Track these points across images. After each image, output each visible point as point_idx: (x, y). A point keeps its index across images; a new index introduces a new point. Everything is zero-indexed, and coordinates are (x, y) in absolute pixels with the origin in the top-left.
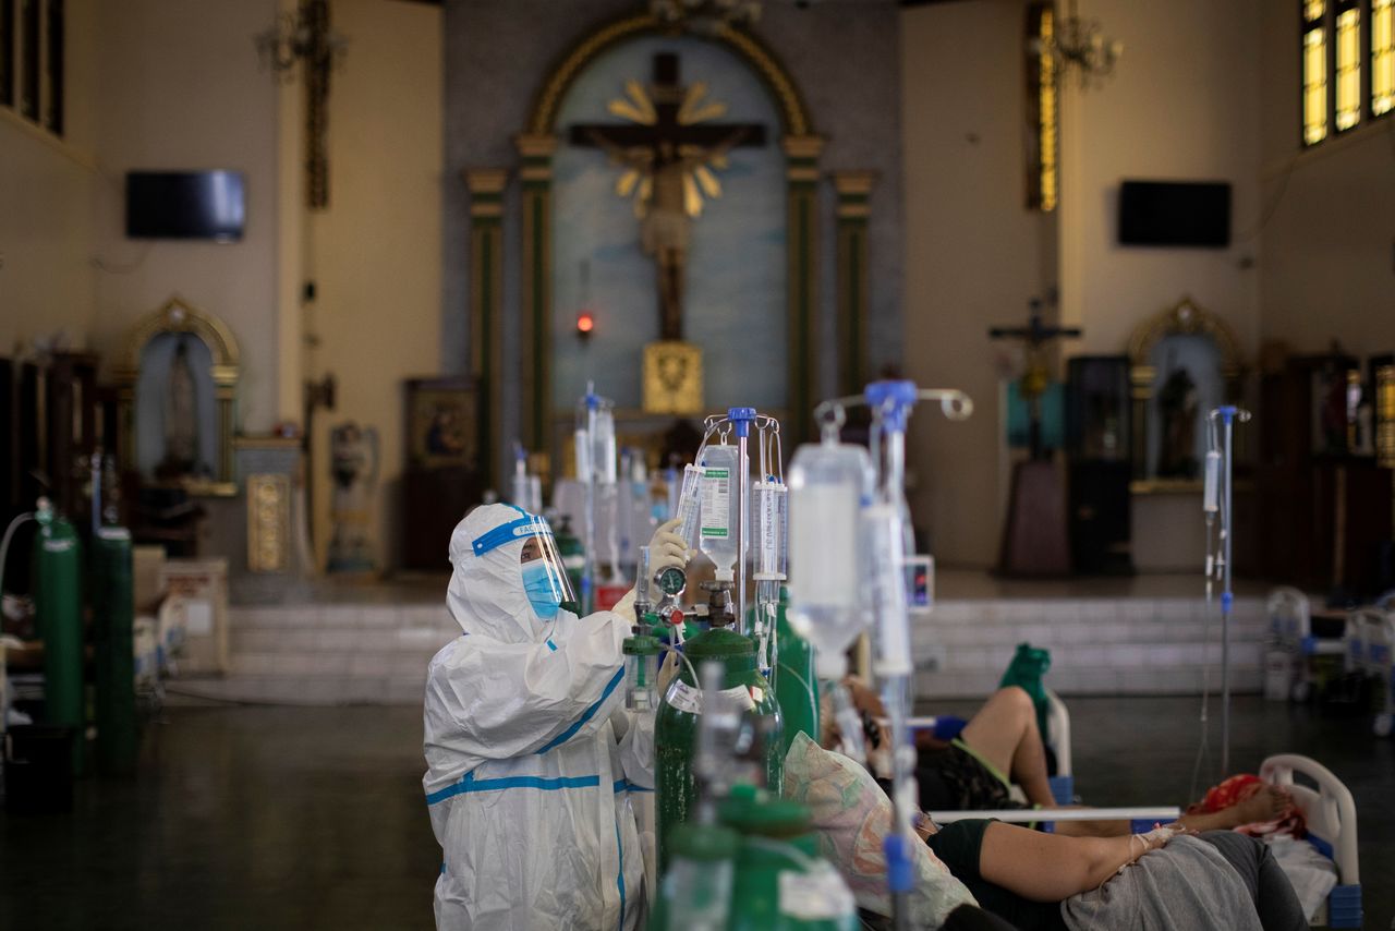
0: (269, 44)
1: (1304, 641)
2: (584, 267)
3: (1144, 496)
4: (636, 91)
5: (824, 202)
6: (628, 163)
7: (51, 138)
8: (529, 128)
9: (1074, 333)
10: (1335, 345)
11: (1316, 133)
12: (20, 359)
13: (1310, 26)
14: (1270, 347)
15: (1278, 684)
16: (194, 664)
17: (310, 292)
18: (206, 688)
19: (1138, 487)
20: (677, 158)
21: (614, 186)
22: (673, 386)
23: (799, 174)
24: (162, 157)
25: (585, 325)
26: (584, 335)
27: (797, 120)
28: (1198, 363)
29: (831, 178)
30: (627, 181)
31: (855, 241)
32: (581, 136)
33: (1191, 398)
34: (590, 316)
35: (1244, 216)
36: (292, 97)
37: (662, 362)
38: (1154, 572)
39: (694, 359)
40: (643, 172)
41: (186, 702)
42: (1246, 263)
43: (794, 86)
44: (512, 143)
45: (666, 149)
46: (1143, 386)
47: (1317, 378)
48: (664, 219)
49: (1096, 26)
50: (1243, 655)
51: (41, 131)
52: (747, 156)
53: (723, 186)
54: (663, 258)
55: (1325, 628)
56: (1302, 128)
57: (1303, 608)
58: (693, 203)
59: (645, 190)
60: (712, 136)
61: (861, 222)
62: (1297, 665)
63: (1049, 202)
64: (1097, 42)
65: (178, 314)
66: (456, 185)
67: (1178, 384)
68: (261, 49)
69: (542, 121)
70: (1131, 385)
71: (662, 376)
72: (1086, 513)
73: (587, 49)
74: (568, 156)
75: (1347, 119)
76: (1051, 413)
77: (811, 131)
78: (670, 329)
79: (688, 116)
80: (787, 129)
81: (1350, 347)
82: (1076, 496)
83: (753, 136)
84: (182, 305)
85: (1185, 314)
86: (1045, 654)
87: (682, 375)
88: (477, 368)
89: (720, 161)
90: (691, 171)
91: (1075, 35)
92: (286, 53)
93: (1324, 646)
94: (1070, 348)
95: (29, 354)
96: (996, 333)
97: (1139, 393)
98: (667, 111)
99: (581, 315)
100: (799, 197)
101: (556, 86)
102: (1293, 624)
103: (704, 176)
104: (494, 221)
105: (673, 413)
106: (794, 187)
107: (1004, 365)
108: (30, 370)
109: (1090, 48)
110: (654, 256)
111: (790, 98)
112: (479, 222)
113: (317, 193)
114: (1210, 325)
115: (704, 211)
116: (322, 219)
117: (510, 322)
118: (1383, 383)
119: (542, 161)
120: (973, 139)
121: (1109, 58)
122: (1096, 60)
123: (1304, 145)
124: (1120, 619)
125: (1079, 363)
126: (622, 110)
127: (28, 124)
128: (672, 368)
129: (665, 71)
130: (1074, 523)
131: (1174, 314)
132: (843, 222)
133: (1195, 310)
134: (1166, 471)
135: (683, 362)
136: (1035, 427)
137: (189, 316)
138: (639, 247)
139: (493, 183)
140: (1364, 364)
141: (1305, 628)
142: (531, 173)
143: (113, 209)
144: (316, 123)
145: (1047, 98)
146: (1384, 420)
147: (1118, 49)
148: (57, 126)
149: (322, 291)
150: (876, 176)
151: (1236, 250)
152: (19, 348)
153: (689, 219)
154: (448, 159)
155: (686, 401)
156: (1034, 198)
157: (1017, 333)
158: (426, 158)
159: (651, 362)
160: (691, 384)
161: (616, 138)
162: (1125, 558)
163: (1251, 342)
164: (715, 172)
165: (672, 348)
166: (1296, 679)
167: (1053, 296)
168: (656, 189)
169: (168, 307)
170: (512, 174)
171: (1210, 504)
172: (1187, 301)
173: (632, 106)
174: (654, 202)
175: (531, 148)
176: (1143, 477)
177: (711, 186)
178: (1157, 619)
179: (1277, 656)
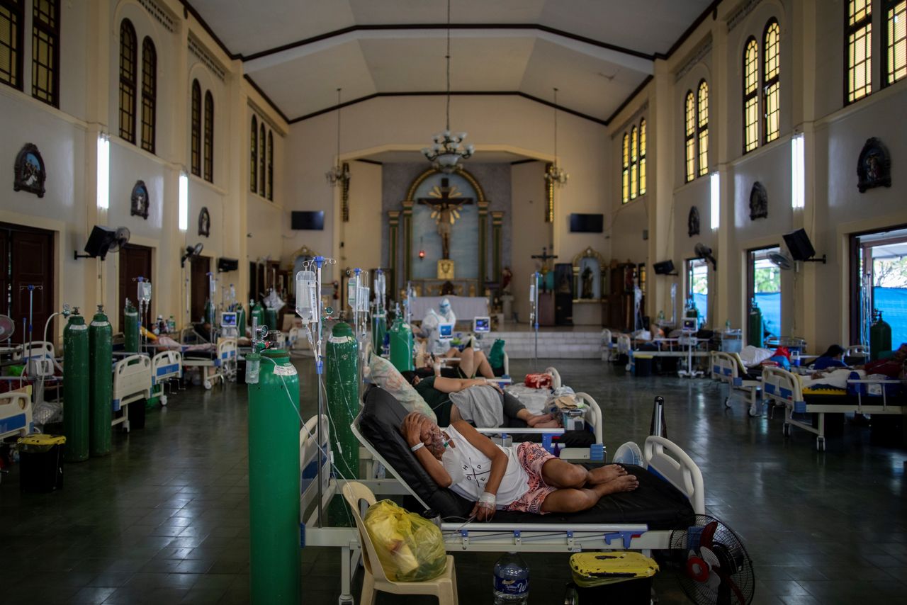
0: (329, 176)
1: (609, 344)
2: (422, 238)
3: (576, 303)
4: (437, 189)
5: (489, 221)
6: (434, 209)
7: (269, 202)
8: (406, 200)
9: (556, 257)
10: (629, 260)
11: (626, 200)
12: (258, 263)
13: (624, 169)
14: (613, 261)
15: (605, 356)
16: (299, 346)
17: (342, 245)
18: (304, 353)
19: (575, 301)
20: (448, 207)
21: (430, 215)
22: (446, 272)
23: (482, 212)
24: (302, 207)
25: (422, 254)
26: (421, 257)
27: (481, 196)
28: (593, 265)
29: (491, 213)
30: (434, 214)
31: (498, 232)
32: (421, 201)
33: (591, 276)
34: (423, 252)
35: (607, 224)
36: (338, 191)
37: (443, 265)
38: (579, 325)
39: (452, 264)
40: (438, 212)
41: (300, 357)
42: (608, 237)
43: (481, 188)
44: (401, 204)
45: (445, 205)
46: (575, 272)
47: (625, 270)
48: (444, 225)
49: (562, 170)
50: (596, 348)
51: (266, 200)
52: (468, 207)
53: (461, 216)
54: (444, 236)
55: (614, 340)
56: (623, 199)
57: (610, 334)
58: (452, 221)
59: (439, 217)
60: (458, 201)
61: (499, 226)
62: (610, 351)
63: (551, 220)
64: (562, 174)
65: (305, 251)
66: (386, 215)
67: (587, 272)
68: (327, 177)
69: (410, 197)
70: (573, 272)
71: (443, 269)
72: (559, 308)
73: (422, 177)
74: (417, 207)
75: (634, 196)
76: (550, 281)
77: (485, 200)
78: (446, 256)
79: (450, 196)
80: (479, 200)
81: (633, 261)
82: (557, 304)
83: (470, 201)
84: (306, 248)
85: (589, 252)
86: (503, 342)
87: (449, 269)
88: (391, 267)
89: (460, 209)
90: (452, 211)
91: (556, 173)
92: (334, 179)
93: (615, 345)
94: (556, 261)
95: (261, 261)
96: (533, 257)
97: (575, 274)
98: (445, 194)
99: (420, 252)
100: (482, 219)
101: (413, 187)
102: (607, 339)
103: (455, 212)
104: (396, 225)
105: (446, 279)
106: (481, 216)
107: (537, 266)
108: (262, 266)
109: (560, 176)
110: (441, 235)
111: (479, 190)
112: (392, 225)
113: (345, 218)
114: (596, 255)
115: (455, 222)
116: (347, 224)
117: (400, 253)
118: (642, 271)
119: (410, 209)
120: (531, 202)
121: (566, 179)
122: (562, 180)
123: (623, 203)
124: (563, 338)
125: (558, 265)
126: (432, 194)
127: (262, 198)
128: (446, 267)
129: (445, 183)
130: (557, 312)
131: (586, 251)
132: (494, 226)
133: (592, 250)
134: (583, 297)
135: (449, 265)
136: (545, 283)
137: (308, 251)
138: (437, 233)
139: (396, 215)
140: (637, 266)
141: (610, 341)
142: (406, 212)
143: (289, 221)
144: (345, 197)
145: (551, 191)
146: (642, 282)
147: (568, 176)
148: (271, 199)
149: (345, 245)
150: (504, 213)
151: (605, 234)
152: (258, 260)
153: (451, 225)
154: (383, 209)
155: (450, 276)
156: (547, 219)
157: (539, 257)
158: (377, 207)
159: (440, 265)
160: (451, 271)
161: (432, 202)
162: (571, 321)
163: (608, 260)
164: (458, 212)
165: (446, 261)
166: (610, 355)
167: (551, 247)
168: (442, 216)
169: (302, 248)
170: (401, 212)
171: (532, 299)
172: (589, 248)
173: (435, 193)
174: (441, 220)
175: (406, 205)
176: (576, 298)
177: (458, 216)
178: (574, 338)
179: (605, 348)
